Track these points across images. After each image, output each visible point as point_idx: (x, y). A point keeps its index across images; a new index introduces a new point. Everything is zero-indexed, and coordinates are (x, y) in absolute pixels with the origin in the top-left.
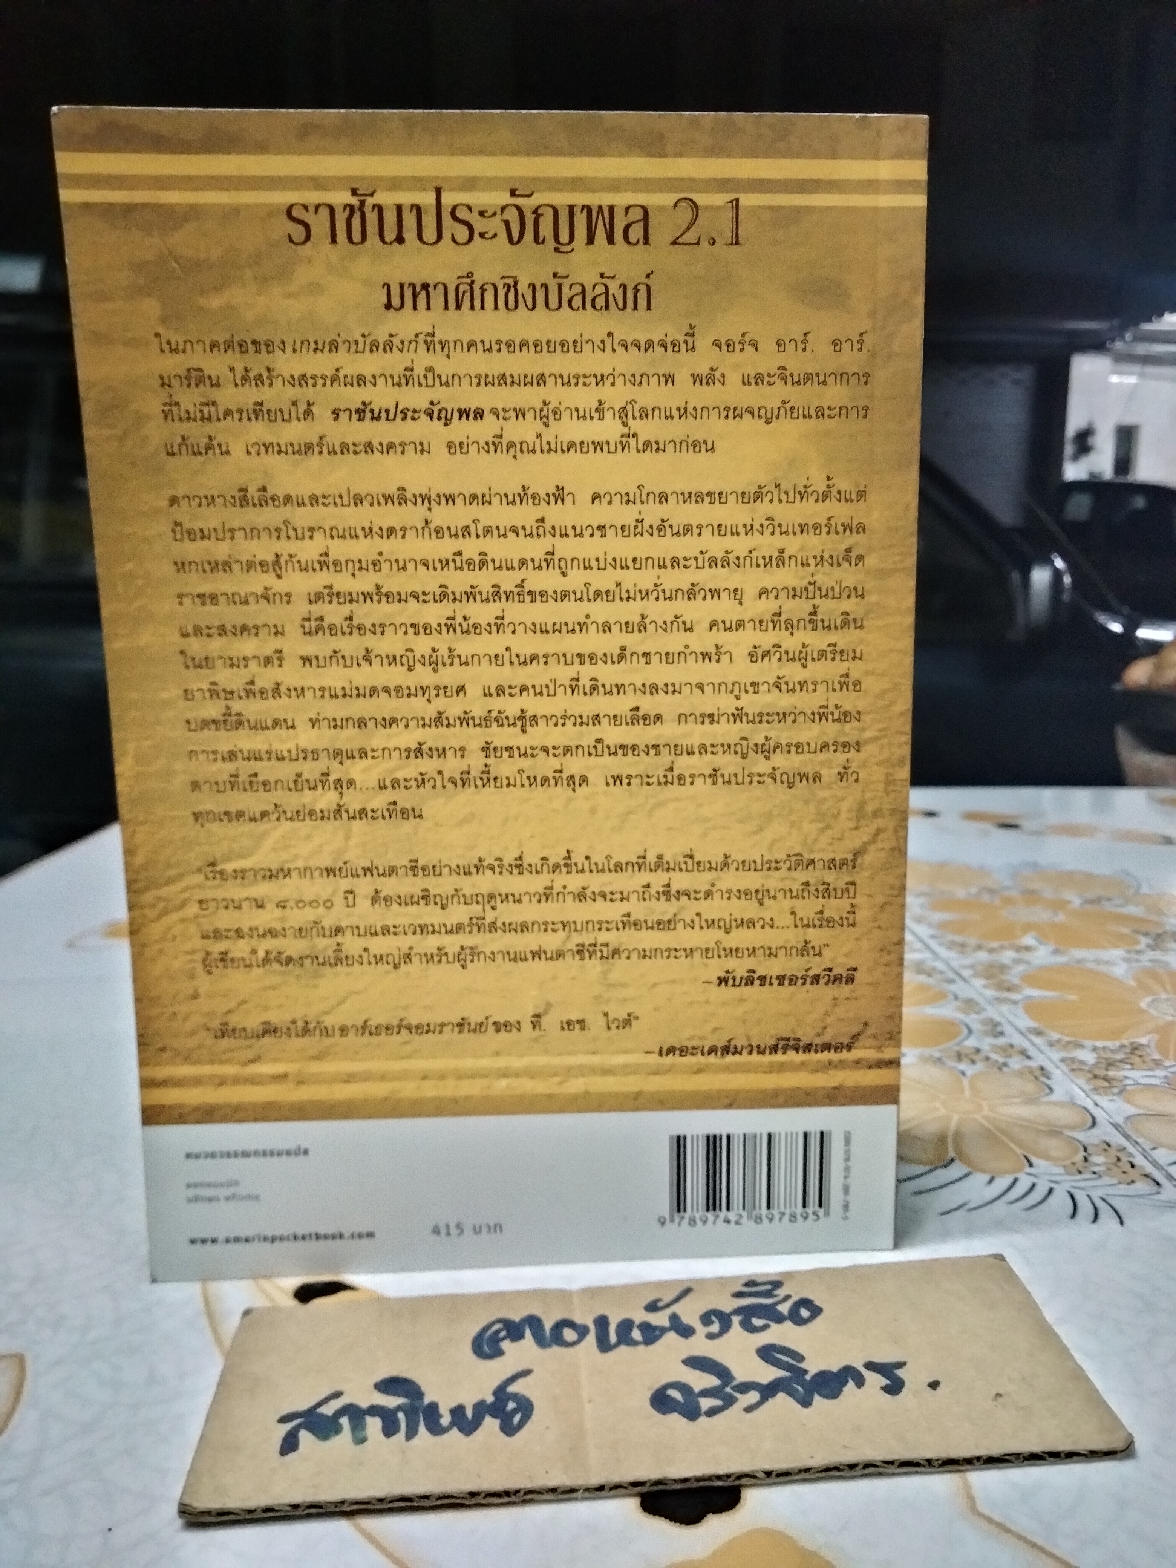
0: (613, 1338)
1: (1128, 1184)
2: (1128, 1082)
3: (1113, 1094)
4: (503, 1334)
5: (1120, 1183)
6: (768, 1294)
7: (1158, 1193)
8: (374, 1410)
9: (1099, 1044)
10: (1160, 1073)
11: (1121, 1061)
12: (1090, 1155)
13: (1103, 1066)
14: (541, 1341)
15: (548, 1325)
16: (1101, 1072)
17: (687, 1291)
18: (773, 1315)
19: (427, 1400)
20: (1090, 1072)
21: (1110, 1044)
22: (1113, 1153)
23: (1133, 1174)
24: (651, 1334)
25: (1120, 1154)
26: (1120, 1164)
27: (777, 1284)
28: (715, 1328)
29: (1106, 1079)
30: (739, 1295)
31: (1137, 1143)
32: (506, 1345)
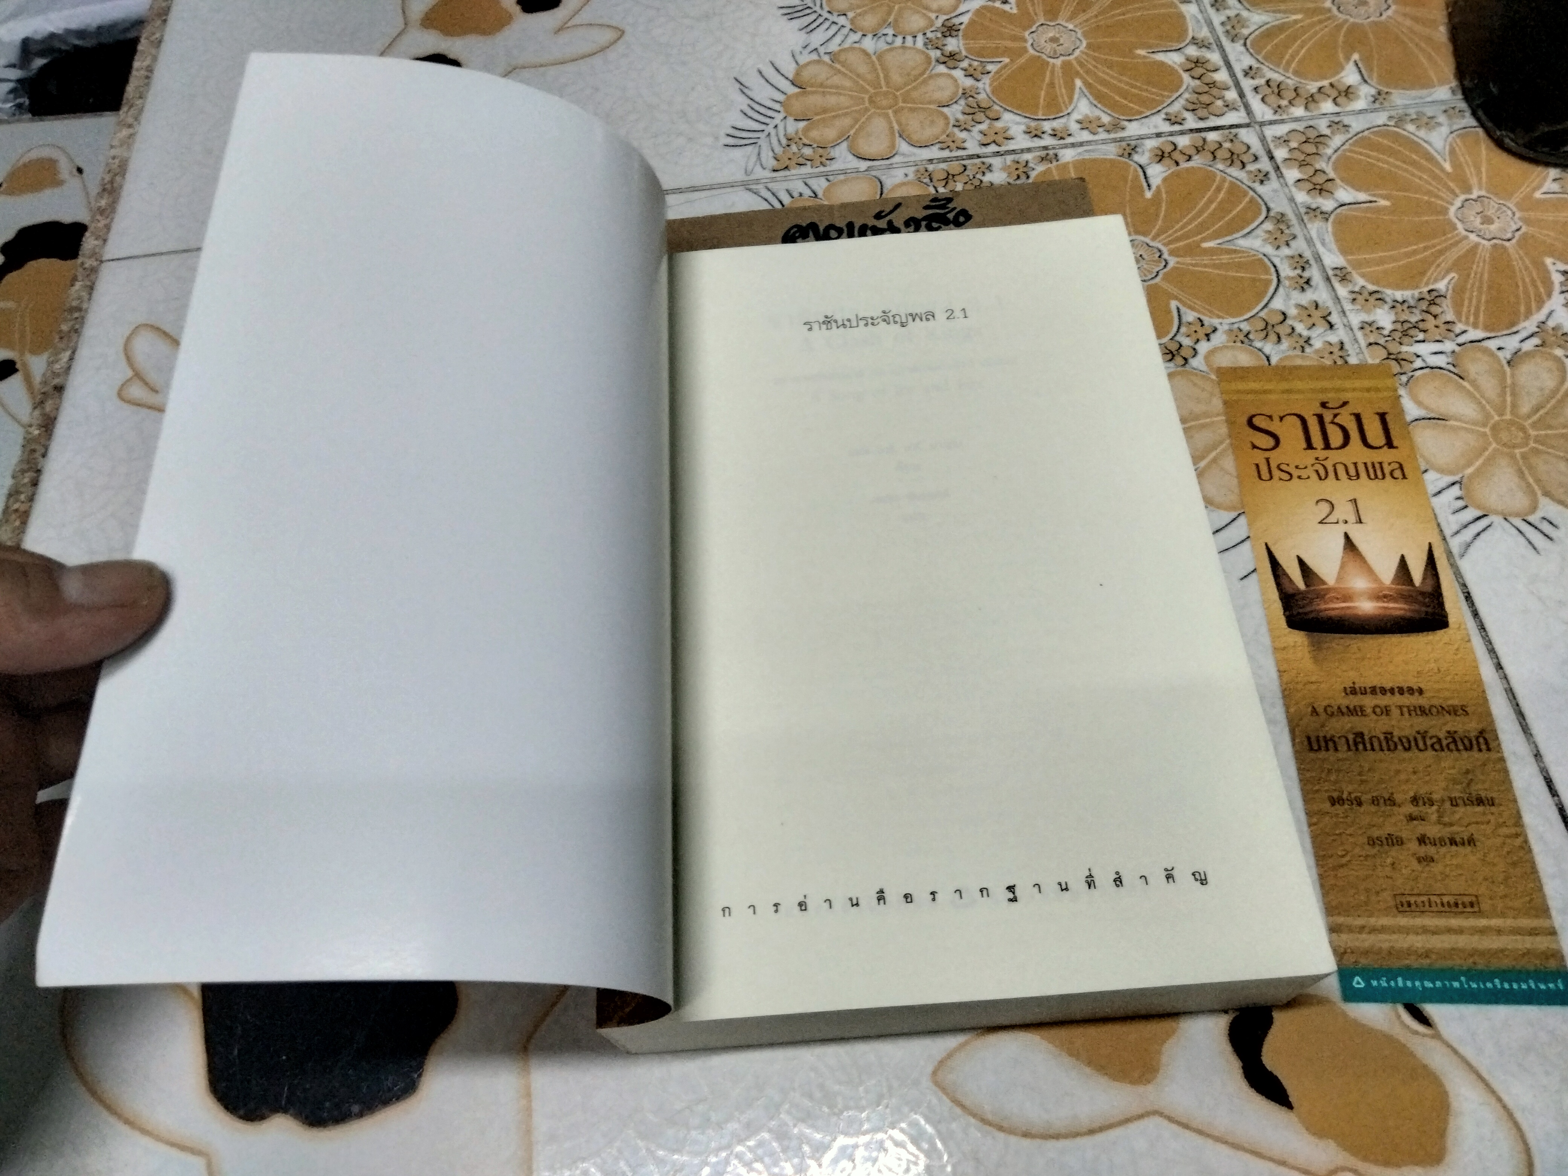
0: (856, 233)
2: (1418, 363)
4: (798, 234)
6: (944, 206)
9: (1399, 295)
10: (1449, 346)
11: (1416, 326)
13: (1398, 336)
14: (818, 239)
15: (821, 228)
16: (1394, 347)
17: (898, 205)
18: (945, 221)
20: (1385, 346)
21: (1407, 294)
24: (876, 232)
27: (949, 200)
28: (912, 228)
29: (1399, 359)
30: (926, 208)
32: (799, 240)
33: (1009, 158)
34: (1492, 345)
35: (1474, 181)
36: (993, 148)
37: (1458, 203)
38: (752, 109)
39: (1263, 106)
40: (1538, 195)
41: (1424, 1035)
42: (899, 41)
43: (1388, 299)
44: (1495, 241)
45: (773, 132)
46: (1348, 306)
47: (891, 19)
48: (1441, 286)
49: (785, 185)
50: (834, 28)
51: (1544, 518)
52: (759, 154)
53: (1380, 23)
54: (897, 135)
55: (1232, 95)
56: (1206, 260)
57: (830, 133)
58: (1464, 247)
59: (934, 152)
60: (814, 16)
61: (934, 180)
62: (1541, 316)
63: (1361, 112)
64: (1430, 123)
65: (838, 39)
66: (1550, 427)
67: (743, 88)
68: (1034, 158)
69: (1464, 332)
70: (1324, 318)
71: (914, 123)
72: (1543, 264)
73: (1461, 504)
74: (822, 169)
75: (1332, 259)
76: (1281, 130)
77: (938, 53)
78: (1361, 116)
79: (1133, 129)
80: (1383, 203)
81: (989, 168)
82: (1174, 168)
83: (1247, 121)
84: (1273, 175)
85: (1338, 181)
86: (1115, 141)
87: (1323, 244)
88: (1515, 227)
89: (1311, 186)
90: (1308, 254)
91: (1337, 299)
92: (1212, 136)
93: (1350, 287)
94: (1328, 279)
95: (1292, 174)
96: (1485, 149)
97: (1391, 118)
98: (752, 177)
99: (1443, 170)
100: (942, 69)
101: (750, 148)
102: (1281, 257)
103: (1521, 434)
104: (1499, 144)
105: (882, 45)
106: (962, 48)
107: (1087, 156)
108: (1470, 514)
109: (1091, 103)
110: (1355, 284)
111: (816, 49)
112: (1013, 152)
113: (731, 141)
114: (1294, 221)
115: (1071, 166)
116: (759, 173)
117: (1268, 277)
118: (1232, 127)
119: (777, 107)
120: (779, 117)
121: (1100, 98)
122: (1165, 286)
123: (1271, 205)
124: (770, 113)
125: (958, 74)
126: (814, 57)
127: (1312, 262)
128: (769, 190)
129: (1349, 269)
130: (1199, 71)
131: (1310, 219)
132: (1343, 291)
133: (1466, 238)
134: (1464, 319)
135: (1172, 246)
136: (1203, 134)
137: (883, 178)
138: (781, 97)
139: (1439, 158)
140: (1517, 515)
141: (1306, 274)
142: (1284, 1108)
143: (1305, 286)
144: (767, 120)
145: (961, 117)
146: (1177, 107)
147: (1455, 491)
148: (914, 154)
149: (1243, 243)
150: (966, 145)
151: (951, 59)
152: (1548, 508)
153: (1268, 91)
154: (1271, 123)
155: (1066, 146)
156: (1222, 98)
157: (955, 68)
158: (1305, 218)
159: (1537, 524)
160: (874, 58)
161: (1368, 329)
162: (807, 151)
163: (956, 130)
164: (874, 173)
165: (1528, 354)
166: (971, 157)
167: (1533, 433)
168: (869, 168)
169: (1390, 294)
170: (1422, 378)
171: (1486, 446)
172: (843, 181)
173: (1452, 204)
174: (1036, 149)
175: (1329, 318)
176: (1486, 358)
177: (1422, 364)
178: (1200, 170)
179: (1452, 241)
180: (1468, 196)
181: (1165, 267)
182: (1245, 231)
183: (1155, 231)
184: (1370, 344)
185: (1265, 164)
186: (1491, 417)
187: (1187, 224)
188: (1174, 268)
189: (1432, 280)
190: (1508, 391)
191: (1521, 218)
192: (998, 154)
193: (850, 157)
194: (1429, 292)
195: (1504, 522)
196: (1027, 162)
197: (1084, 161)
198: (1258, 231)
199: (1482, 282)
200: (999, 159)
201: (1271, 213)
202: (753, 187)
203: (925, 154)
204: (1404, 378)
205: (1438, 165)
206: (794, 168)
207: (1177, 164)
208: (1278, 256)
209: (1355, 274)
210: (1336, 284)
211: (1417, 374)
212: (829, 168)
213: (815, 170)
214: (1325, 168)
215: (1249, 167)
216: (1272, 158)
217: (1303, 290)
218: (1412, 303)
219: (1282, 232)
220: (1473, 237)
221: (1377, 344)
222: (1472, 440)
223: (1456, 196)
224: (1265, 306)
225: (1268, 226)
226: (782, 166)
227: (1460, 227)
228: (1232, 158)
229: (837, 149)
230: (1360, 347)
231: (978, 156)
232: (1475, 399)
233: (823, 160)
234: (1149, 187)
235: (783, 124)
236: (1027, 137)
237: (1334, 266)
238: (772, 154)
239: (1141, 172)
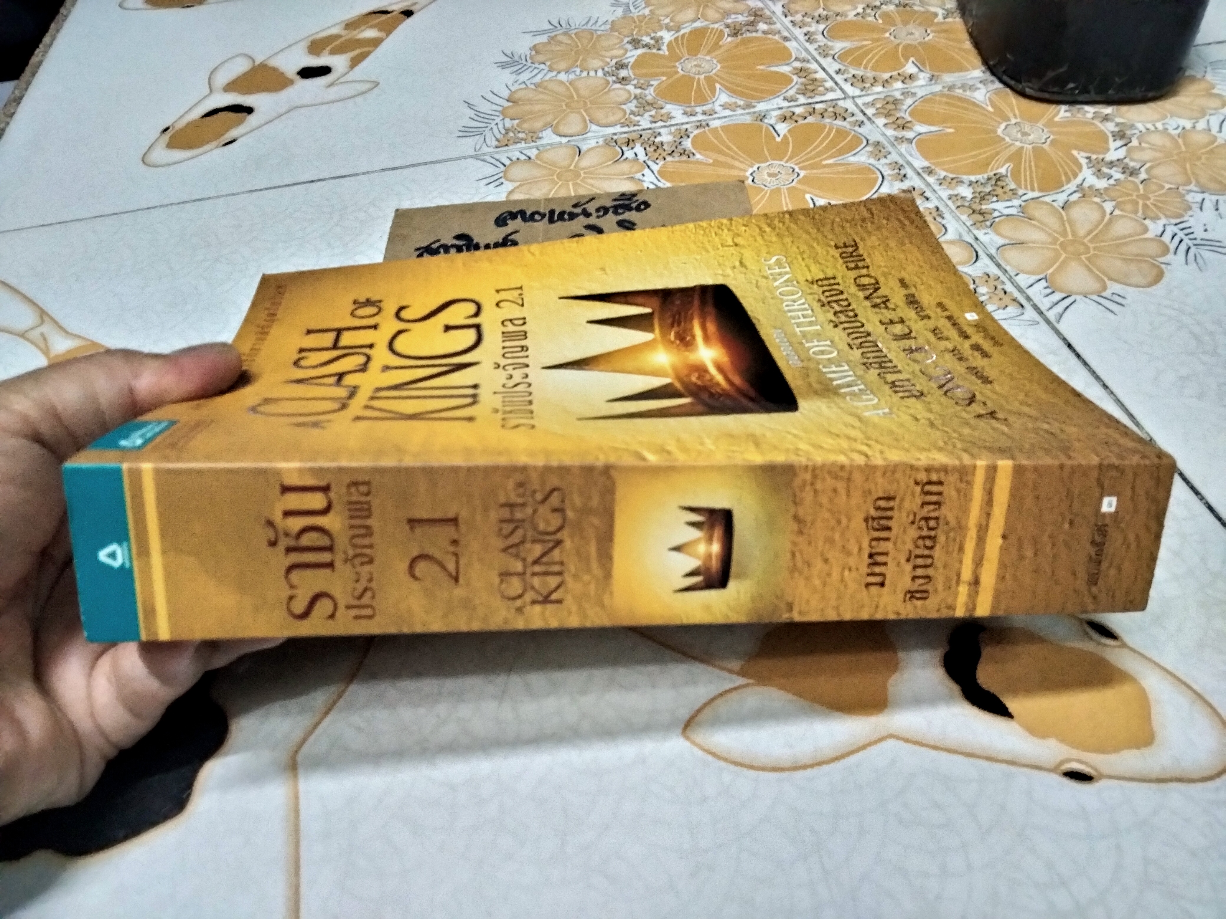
0: (556, 218)
1: (1004, 309)
2: (996, 214)
3: (987, 226)
4: (508, 217)
5: (998, 309)
6: (629, 199)
7: (1023, 314)
8: (453, 246)
9: (973, 178)
10: (1016, 202)
11: (989, 193)
12: (977, 287)
13: (977, 200)
14: (524, 219)
15: (528, 213)
16: (976, 207)
17: (594, 199)
18: (629, 208)
19: (475, 242)
20: (970, 207)
21: (979, 177)
22: (992, 283)
23: (1006, 300)
24: (573, 216)
25: (996, 283)
26: (996, 292)
27: (634, 195)
28: (601, 213)
29: (981, 213)
30: (616, 200)
31: (1006, 271)
32: (509, 222)
33: (673, 129)
34: (1048, 199)
35: (1011, 115)
36: (660, 124)
37: (1003, 126)
38: (478, 116)
39: (852, 88)
40: (1057, 119)
41: (1115, 647)
42: (585, 74)
43: (965, 181)
44: (1034, 145)
45: (495, 128)
46: (937, 187)
47: (578, 63)
48: (1002, 171)
49: (507, 155)
50: (536, 71)
51: (1113, 294)
52: (485, 139)
53: (924, 43)
54: (588, 122)
55: (829, 84)
56: (827, 170)
57: (538, 125)
58: (1013, 149)
59: (618, 129)
60: (520, 66)
61: (619, 143)
62: (1079, 180)
63: (922, 86)
64: (972, 88)
65: (540, 76)
66: (1102, 241)
67: (470, 105)
68: (692, 127)
69: (1025, 194)
70: (922, 195)
71: (600, 115)
72: (1072, 155)
73: (1049, 291)
74: (533, 144)
75: (919, 163)
76: (869, 99)
77: (614, 78)
78: (923, 88)
79: (761, 107)
80: (951, 130)
81: (659, 134)
82: (794, 124)
83: (843, 96)
84: (866, 121)
85: (914, 122)
86: (748, 114)
87: (911, 155)
88: (1045, 137)
89: (896, 126)
90: (901, 161)
91: (928, 185)
92: (818, 106)
93: (936, 177)
94: (919, 174)
95: (881, 121)
96: (1014, 99)
97: (944, 87)
98: (480, 152)
99: (988, 111)
100: (618, 86)
101: (478, 137)
102: (882, 165)
103: (1082, 247)
104: (1022, 94)
105: (572, 77)
106: (631, 74)
107: (730, 123)
108: (1057, 296)
109: (728, 95)
110: (940, 175)
111: (524, 82)
112: (676, 125)
113: (461, 134)
114: (887, 144)
115: (719, 129)
116: (485, 149)
117: (874, 176)
118: (831, 100)
119: (497, 114)
120: (498, 120)
121: (733, 92)
122: (799, 186)
123: (869, 138)
124: (492, 117)
125: (630, 88)
126: (523, 86)
127: (905, 164)
128: (493, 158)
129: (933, 167)
130: (803, 74)
131: (899, 144)
132: (931, 180)
133: (1012, 144)
134: (1023, 187)
135: (801, 165)
136: (813, 106)
137: (580, 146)
138: (500, 109)
139: (983, 105)
140: (1092, 293)
141: (903, 172)
142: (1006, 718)
143: (903, 179)
144: (490, 121)
145: (634, 109)
146: (791, 93)
147: (1043, 283)
148: (602, 131)
149: (852, 159)
150: (640, 123)
151: (624, 80)
152: (1114, 287)
153: (854, 80)
154: (860, 96)
155: (714, 119)
156: (823, 86)
157: (628, 84)
158: (895, 143)
159: (1110, 297)
160: (568, 84)
161: (954, 198)
162: (521, 135)
163: (632, 116)
164: (572, 143)
165: (1075, 202)
166: (644, 130)
167: (1091, 245)
168: (569, 141)
169: (965, 178)
170: (999, 222)
171: (1058, 256)
172: (549, 149)
173: (999, 127)
174: (692, 122)
175: (925, 194)
176: (1044, 207)
177: (999, 214)
178: (813, 124)
179: (1003, 147)
180: (1009, 123)
181: (798, 176)
182: (853, 153)
183: (787, 158)
184: (958, 207)
185: (861, 117)
186: (1057, 239)
187: (809, 153)
188: (804, 177)
189: (995, 168)
190: (1066, 224)
191: (1048, 132)
192: (665, 126)
193: (554, 136)
194: (995, 175)
195: (1084, 298)
196: (687, 130)
197: (729, 125)
198: (862, 152)
199: (1030, 166)
200: (666, 129)
201: (870, 142)
202: (482, 158)
203: (611, 130)
204: (988, 223)
205: (984, 109)
206: (512, 145)
207: (796, 121)
208: (879, 164)
209: (937, 169)
210: (925, 176)
211: (997, 220)
212: (538, 143)
213: (527, 145)
214: (905, 117)
215: (848, 120)
216: (864, 114)
217: (902, 181)
218: (983, 181)
219: (880, 151)
220: (1018, 144)
221: (963, 206)
222: (1049, 254)
223: (1000, 123)
224: (876, 192)
225: (869, 148)
226: (502, 144)
227: (1007, 139)
228: (835, 116)
229: (544, 132)
230: (950, 209)
231: (650, 129)
232: (1042, 229)
233: (534, 139)
234: (779, 135)
235: (502, 122)
236: (685, 116)
237: (922, 166)
238: (494, 139)
239: (771, 129)
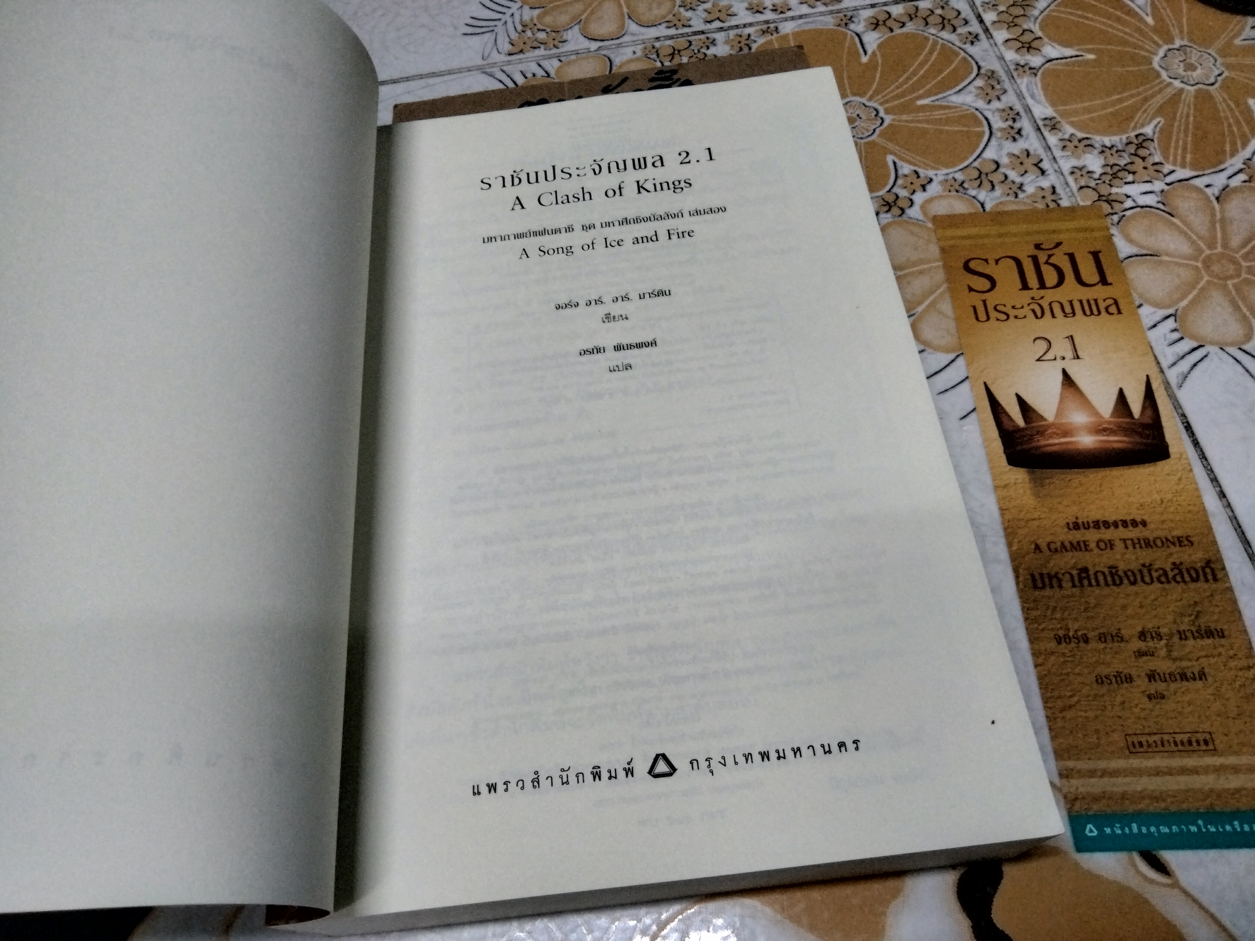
2: (1128, 203)
9: (1107, 141)
10: (1158, 186)
11: (1125, 168)
13: (1108, 179)
16: (1104, 190)
17: (625, 79)
20: (1096, 189)
21: (1116, 139)
29: (1109, 201)
30: (652, 80)
33: (732, 33)
34: (1200, 183)
35: (1175, 31)
36: (717, 24)
37: (1162, 52)
38: (490, 1)
40: (1238, 41)
41: (1162, 885)
43: (1097, 145)
44: (1198, 86)
45: (510, 21)
46: (1058, 153)
48: (1148, 130)
49: (521, 67)
52: (496, 40)
54: (626, 17)
56: (920, 116)
57: (563, 19)
58: (1169, 92)
59: (661, 31)
61: (661, 56)
62: (1246, 154)
68: (756, 31)
69: (1172, 172)
70: (1036, 165)
71: (642, 6)
73: (1176, 335)
74: (554, 51)
75: (1042, 110)
79: (849, 2)
80: (1092, 57)
81: (713, 42)
82: (889, 34)
84: (982, 36)
85: (1046, 40)
86: (831, 12)
87: (1033, 97)
88: (1217, 72)
89: (1020, 45)
90: (1018, 107)
91: (1047, 147)
92: (922, 5)
93: (1060, 135)
94: (1039, 129)
95: (1000, 35)
96: (1185, 4)
98: (489, 62)
99: (1146, 23)
101: (488, 35)
102: (992, 111)
103: (1232, 267)
107: (807, 27)
108: (1186, 345)
110: (1065, 133)
112: (737, 27)
113: (470, 30)
114: (1004, 77)
115: (789, 36)
116: (495, 58)
117: (981, 128)
120: (515, 6)
122: (880, 141)
123: (982, 64)
124: (507, 3)
127: (1022, 113)
128: (503, 71)
129: (1059, 119)
131: (1019, 75)
132: (1053, 140)
133: (1170, 84)
134: (1171, 158)
135: (888, 105)
136: (916, 3)
137: (612, 56)
139: (1142, 14)
140: (1232, 344)
141: (1017, 125)
143: (1017, 136)
147: (1170, 323)
148: (642, 34)
149: (955, 99)
150: (691, 23)
155: (786, 20)
158: (1015, 74)
159: (1253, 352)
161: (1079, 173)
162: (541, 36)
163: (682, 10)
164: (604, 52)
165: (1236, 190)
166: (696, 33)
167: (1244, 264)
168: (600, 48)
169: (1099, 140)
170: (1133, 217)
171: (1198, 279)
172: (575, 61)
173: (1156, 54)
174: (758, 23)
175: (1041, 165)
176: (1194, 195)
177: (1132, 204)
178: (913, 35)
179: (1157, 88)
180: (1171, 46)
181: (881, 124)
182: (958, 88)
183: (871, 92)
184: (1081, 188)
185: (975, 27)
186: (1202, 251)
187: (901, 85)
188: (890, 126)
189: (1138, 125)
190: (1218, 226)
191: (1223, 64)
192: (721, 29)
193: (582, 39)
194: (1137, 136)
195: (1220, 351)
196: (749, 35)
197: (803, 32)
198: (971, 88)
199: (1187, 124)
200: (723, 34)
201: (983, 71)
202: (488, 70)
203: (653, 33)
204: (1116, 218)
205: (1141, 20)
206: (529, 51)
207: (892, 30)
208: (989, 110)
209: (1063, 123)
210: (1046, 133)
211: (1128, 213)
212: (562, 50)
213: (548, 52)
214: (1033, 28)
215: (959, 30)
216: (981, 21)
217: (1014, 140)
218: (1120, 147)
219: (993, 88)
220: (1177, 84)
221: (1088, 187)
222: (1186, 274)
223: (1159, 46)
224: (978, 157)
225: (979, 82)
226: (517, 50)
227: (1164, 75)
228: (944, 23)
229: (570, 32)
230: (1071, 191)
231: (703, 32)
232: (1186, 234)
233: (556, 43)
234: (865, 52)
235: (519, 12)
236: (749, 13)
237: (1044, 116)
238: (507, 40)
239: (857, 39)
